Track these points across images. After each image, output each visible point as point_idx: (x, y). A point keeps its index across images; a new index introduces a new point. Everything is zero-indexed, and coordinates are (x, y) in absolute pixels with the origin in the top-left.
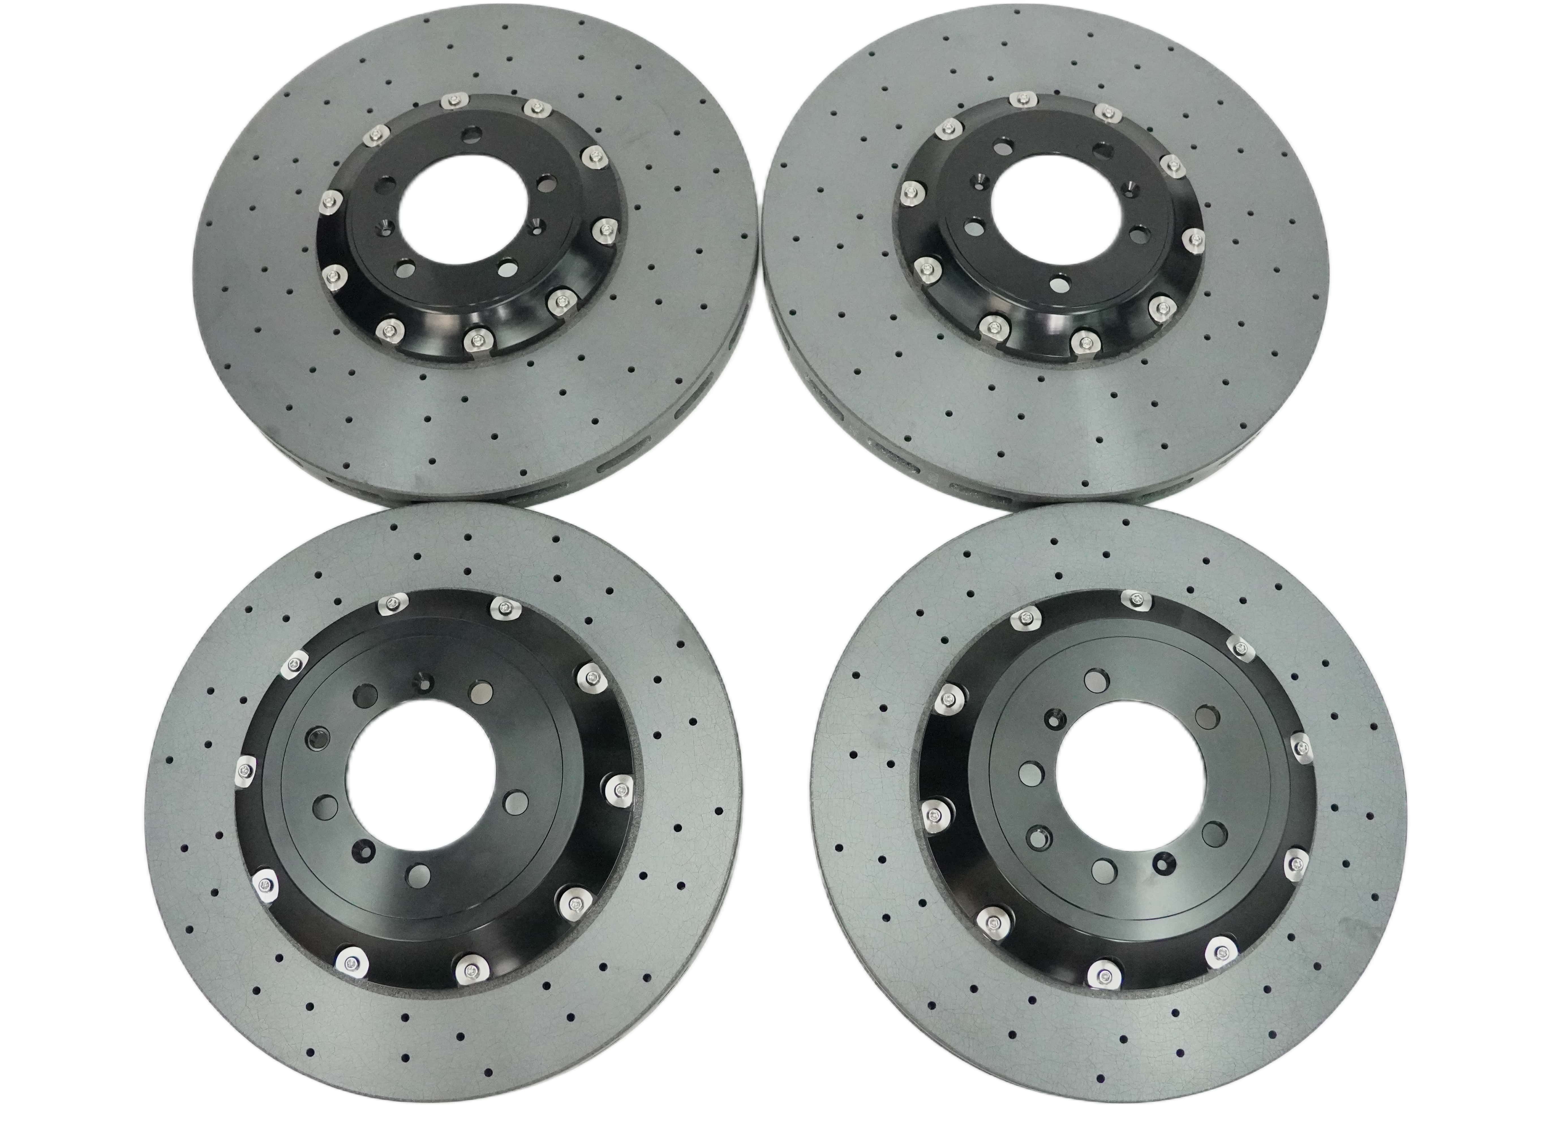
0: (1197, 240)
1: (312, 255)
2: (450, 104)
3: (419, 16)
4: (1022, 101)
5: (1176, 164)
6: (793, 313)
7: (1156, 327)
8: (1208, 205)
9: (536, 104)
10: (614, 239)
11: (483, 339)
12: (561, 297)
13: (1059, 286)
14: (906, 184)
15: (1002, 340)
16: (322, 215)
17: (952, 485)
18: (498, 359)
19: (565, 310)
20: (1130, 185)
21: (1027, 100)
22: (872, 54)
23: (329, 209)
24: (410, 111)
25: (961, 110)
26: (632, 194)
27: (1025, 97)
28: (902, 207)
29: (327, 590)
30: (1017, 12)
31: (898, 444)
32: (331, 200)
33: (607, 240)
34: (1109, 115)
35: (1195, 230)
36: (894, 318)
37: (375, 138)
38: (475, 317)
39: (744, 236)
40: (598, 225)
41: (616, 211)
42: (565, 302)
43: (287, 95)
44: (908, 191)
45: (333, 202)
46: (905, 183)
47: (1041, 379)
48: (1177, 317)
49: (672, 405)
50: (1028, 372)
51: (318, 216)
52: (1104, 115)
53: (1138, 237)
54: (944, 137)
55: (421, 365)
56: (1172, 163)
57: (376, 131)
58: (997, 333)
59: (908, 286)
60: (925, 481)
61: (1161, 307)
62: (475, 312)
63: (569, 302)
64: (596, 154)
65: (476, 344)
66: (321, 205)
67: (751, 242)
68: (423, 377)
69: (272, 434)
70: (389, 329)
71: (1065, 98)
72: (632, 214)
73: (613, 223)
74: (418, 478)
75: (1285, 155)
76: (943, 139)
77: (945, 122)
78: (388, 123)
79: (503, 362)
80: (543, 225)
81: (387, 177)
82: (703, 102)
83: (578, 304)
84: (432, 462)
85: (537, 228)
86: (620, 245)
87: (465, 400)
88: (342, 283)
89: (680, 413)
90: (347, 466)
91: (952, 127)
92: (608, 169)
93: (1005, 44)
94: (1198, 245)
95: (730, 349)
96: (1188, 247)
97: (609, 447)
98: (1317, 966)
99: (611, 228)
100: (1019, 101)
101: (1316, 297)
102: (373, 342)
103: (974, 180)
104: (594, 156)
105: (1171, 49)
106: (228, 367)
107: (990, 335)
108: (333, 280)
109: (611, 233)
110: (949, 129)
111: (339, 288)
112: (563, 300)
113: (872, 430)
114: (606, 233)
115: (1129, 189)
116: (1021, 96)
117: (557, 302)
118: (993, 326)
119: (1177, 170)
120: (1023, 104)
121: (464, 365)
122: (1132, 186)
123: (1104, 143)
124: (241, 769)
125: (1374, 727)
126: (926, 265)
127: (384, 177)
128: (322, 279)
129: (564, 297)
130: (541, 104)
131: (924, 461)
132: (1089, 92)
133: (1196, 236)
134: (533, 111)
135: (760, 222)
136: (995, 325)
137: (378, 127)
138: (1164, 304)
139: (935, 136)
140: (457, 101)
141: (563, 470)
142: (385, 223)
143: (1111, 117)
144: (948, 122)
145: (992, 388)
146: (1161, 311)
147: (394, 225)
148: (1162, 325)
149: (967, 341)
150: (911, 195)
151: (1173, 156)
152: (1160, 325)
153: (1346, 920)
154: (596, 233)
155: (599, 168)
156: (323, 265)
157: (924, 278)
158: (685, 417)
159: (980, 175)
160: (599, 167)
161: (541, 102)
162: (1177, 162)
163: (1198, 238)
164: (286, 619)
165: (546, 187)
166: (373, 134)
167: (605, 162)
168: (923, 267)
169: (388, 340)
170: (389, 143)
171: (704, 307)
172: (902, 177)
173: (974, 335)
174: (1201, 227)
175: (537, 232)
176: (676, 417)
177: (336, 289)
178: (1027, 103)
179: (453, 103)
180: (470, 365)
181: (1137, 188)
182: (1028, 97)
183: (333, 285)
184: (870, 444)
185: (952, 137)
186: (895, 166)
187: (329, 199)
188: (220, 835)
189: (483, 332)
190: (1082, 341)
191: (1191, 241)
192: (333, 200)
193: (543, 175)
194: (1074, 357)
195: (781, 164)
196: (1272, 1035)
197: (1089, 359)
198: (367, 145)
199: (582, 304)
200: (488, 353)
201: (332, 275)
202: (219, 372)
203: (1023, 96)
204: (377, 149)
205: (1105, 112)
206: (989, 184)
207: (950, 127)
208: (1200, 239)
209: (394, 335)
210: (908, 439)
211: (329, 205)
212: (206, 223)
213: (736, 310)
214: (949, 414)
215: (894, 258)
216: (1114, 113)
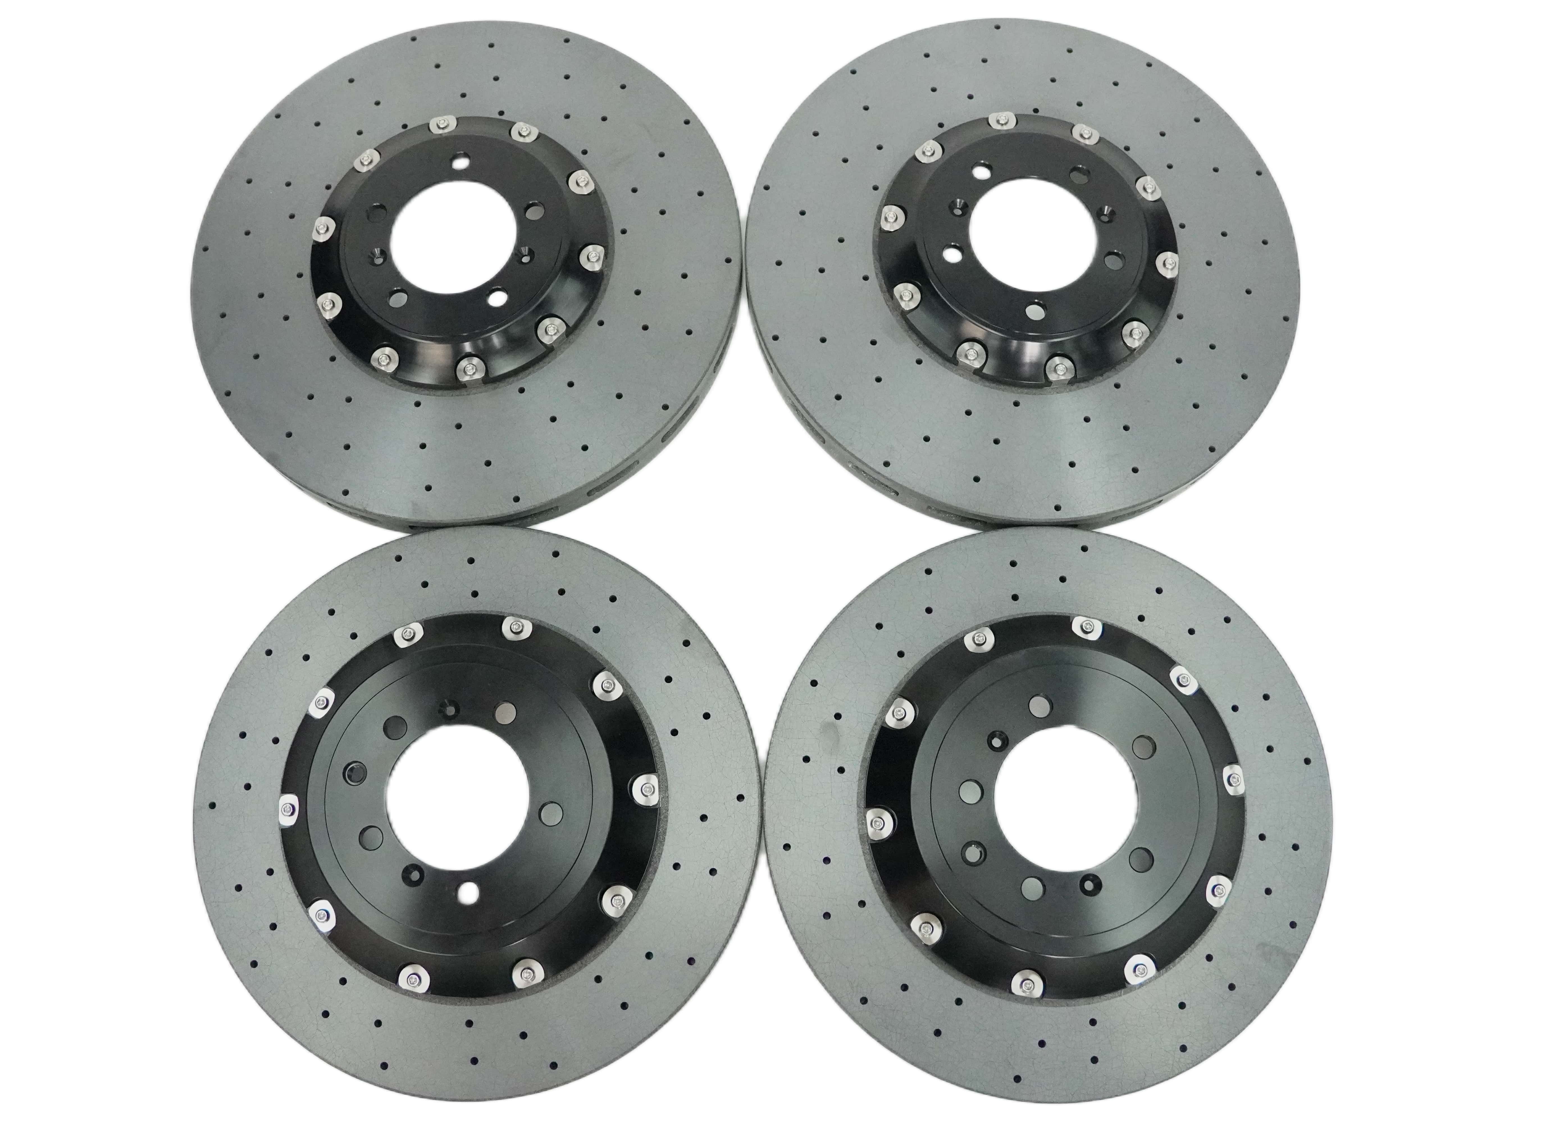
0: (1171, 265)
1: (307, 282)
2: (439, 128)
3: (406, 34)
4: (1001, 122)
5: (1151, 187)
6: (776, 338)
7: (1129, 352)
8: (1182, 226)
9: (523, 128)
10: (601, 266)
11: (475, 368)
12: (550, 326)
13: (1035, 312)
14: (886, 209)
15: (979, 367)
16: (315, 241)
17: (929, 507)
18: (490, 386)
19: (555, 338)
20: (1106, 210)
21: (1006, 121)
22: (854, 72)
23: (322, 235)
24: (399, 135)
25: (941, 131)
26: (618, 218)
27: (1004, 118)
28: (881, 231)
29: (341, 626)
30: (998, 27)
31: (877, 470)
32: (324, 226)
33: (594, 267)
34: (1086, 136)
35: (1169, 254)
36: (874, 343)
37: (366, 163)
38: (468, 347)
39: (728, 261)
40: (584, 253)
41: (603, 238)
42: (554, 330)
43: (278, 116)
44: (888, 216)
45: (326, 229)
46: (886, 207)
47: (1016, 404)
48: (1150, 340)
49: (659, 431)
50: (1004, 396)
51: (311, 243)
52: (1082, 136)
53: (1112, 263)
54: (924, 160)
55: (415, 392)
56: (1147, 185)
57: (366, 155)
58: (974, 360)
59: (888, 310)
60: (903, 502)
61: (1134, 332)
62: (467, 342)
63: (558, 331)
64: (582, 179)
65: (469, 373)
66: (315, 231)
67: (735, 265)
68: (418, 404)
69: (272, 459)
70: (383, 358)
71: (1044, 119)
72: (618, 236)
73: (600, 249)
74: (415, 504)
75: (1259, 173)
76: (922, 162)
77: (925, 144)
78: (377, 147)
79: (495, 388)
80: (531, 253)
81: (378, 204)
82: (687, 122)
83: (566, 331)
84: (428, 488)
85: (526, 255)
86: (607, 271)
87: (459, 426)
88: (337, 311)
89: (666, 437)
90: (346, 493)
91: (932, 150)
92: (595, 193)
93: (984, 61)
94: (1172, 269)
95: (714, 372)
96: (1162, 271)
97: (598, 474)
98: (1232, 987)
99: (598, 255)
100: (998, 122)
101: (1286, 319)
102: (367, 369)
103: (952, 206)
104: (580, 181)
105: (1149, 65)
106: (228, 394)
107: (967, 362)
108: (328, 308)
109: (598, 260)
110: (929, 151)
111: (334, 316)
112: (552, 328)
113: (852, 455)
114: (593, 259)
115: (1105, 213)
116: (1000, 117)
117: (546, 330)
118: (970, 353)
119: (1152, 193)
120: (1002, 125)
121: (457, 392)
122: (1107, 211)
123: (1081, 166)
124: (284, 809)
125: (1307, 761)
126: (905, 291)
127: (375, 204)
128: (316, 305)
129: (553, 326)
130: (528, 128)
131: (901, 486)
132: (1067, 112)
133: (1170, 260)
134: (520, 134)
135: (744, 250)
136: (971, 352)
137: (368, 151)
138: (1137, 329)
139: (915, 158)
140: (446, 124)
141: (555, 496)
142: (377, 251)
143: (1089, 138)
144: (928, 144)
145: (968, 413)
146: (1134, 337)
147: (386, 254)
148: (1135, 349)
149: (944, 366)
150: (891, 220)
151: (1148, 178)
152: (1132, 350)
153: (1264, 945)
154: (583, 259)
155: (586, 194)
156: (318, 294)
157: (903, 304)
158: (670, 441)
159: (958, 200)
160: (586, 191)
161: (528, 125)
162: (1152, 184)
163: (1171, 262)
164: (306, 658)
165: (534, 214)
166: (363, 159)
167: (591, 188)
168: (902, 294)
169: (383, 368)
170: (380, 169)
171: (689, 332)
172: (882, 200)
173: (952, 361)
174: (1175, 251)
175: (525, 260)
176: (663, 441)
177: (331, 318)
178: (1006, 124)
179: (441, 126)
180: (464, 391)
181: (1112, 213)
182: (1007, 118)
183: (328, 313)
184: (850, 466)
185: (932, 160)
186: (876, 188)
187: (322, 226)
188: (270, 872)
189: (476, 360)
190: (1056, 368)
191: (1164, 264)
192: (326, 227)
193: (531, 202)
194: (1049, 383)
195: (764, 187)
196: (1183, 1048)
197: (1064, 384)
198: (358, 170)
199: (571, 331)
200: (481, 382)
201: (327, 303)
202: (219, 398)
203: (1002, 117)
204: (369, 174)
205: (1082, 132)
206: (967, 209)
207: (930, 149)
208: (1173, 263)
209: (388, 364)
210: (887, 464)
211: (322, 231)
212: (203, 248)
213: (720, 335)
214: (927, 439)
215: (875, 283)
216: (1092, 134)
